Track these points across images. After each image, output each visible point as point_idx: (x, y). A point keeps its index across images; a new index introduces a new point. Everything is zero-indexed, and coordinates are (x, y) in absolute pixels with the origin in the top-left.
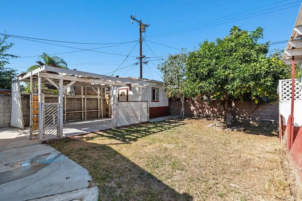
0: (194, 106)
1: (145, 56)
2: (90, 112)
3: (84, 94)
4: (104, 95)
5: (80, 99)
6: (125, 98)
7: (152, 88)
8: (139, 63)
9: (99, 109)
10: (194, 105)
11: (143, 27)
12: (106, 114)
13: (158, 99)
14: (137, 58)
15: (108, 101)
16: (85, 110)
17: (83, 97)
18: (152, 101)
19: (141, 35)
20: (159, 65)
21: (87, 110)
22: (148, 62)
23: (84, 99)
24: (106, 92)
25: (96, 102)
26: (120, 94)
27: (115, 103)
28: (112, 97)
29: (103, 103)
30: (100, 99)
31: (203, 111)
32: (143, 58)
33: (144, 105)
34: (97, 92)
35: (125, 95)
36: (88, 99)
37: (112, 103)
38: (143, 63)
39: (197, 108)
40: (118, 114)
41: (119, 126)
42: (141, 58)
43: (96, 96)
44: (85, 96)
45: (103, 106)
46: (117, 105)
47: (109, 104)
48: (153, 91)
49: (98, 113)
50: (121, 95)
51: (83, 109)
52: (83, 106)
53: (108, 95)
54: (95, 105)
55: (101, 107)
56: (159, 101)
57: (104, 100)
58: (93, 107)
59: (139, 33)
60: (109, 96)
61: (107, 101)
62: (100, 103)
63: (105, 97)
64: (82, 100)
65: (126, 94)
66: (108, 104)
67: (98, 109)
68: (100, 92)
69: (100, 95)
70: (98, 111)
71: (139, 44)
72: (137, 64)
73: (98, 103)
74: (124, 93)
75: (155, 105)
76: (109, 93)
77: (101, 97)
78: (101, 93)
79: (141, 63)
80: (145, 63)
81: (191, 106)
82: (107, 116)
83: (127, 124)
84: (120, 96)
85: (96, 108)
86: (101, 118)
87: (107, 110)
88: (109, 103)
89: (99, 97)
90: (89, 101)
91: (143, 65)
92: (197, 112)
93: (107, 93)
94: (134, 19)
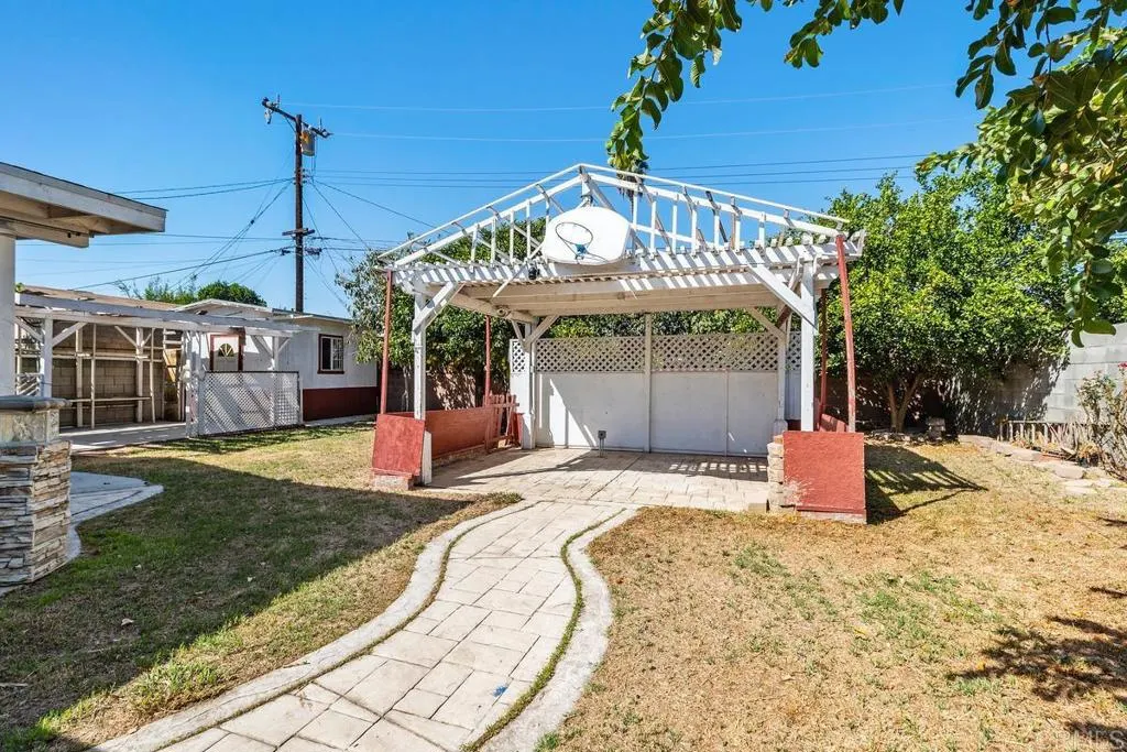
0: (443, 386)
1: (313, 231)
2: (105, 403)
3: (86, 348)
4: (161, 351)
5: (73, 363)
6: (233, 361)
7: (320, 335)
8: (294, 249)
9: (141, 394)
10: (445, 384)
11: (305, 140)
12: (166, 411)
13: (339, 364)
14: (284, 234)
15: (174, 369)
16: (90, 397)
17: (81, 355)
18: (319, 372)
19: (299, 163)
20: (338, 276)
21: (96, 397)
22: (321, 250)
23: (86, 363)
24: (165, 341)
25: (129, 371)
26: (216, 349)
27: (197, 376)
28: (188, 362)
29: (154, 376)
30: (146, 364)
31: (464, 398)
32: (305, 234)
33: (288, 382)
34: (131, 340)
35: (231, 354)
36: (100, 363)
37: (188, 375)
38: (305, 253)
39: (451, 392)
40: (204, 402)
41: (207, 432)
42: (299, 236)
43: (128, 355)
44: (92, 355)
45: (155, 384)
46: (202, 380)
47: (177, 380)
48: (325, 345)
49: (136, 406)
50: (221, 353)
51: (80, 394)
52: (80, 384)
53: (173, 351)
54: (127, 381)
55: (149, 389)
56: (343, 373)
57: (161, 368)
58: (119, 389)
59: (294, 157)
60: (178, 355)
61: (172, 372)
62: (146, 376)
63: (161, 358)
64: (79, 365)
65: (236, 351)
66: (173, 378)
67: (135, 394)
68: (143, 343)
69: (146, 351)
70: (135, 402)
71: (293, 188)
72: (284, 252)
73: (135, 377)
74: (229, 347)
75: (330, 382)
76: (179, 346)
77: (150, 357)
78: (148, 344)
79: (299, 250)
80: (312, 252)
81: (437, 386)
82: (170, 416)
83: (234, 429)
84: (216, 355)
85: (128, 389)
86: (147, 420)
87: (171, 397)
88: (177, 375)
89: (140, 357)
90: (103, 369)
91: (307, 259)
92: (450, 401)
93: (169, 346)
94: (274, 109)
